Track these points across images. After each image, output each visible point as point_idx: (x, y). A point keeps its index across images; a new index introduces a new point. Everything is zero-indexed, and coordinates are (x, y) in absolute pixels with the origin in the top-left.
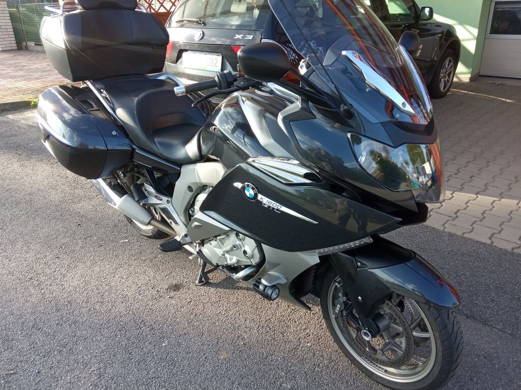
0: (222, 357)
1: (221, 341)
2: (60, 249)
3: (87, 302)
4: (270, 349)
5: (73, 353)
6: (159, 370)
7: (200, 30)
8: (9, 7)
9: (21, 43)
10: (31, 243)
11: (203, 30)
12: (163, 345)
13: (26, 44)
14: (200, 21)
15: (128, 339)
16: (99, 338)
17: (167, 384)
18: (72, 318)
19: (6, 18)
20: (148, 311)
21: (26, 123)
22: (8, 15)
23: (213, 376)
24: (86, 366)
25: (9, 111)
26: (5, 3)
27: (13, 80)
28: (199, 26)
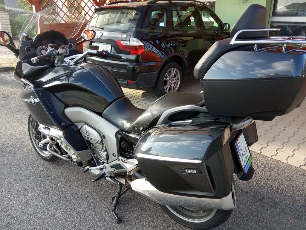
0: (86, 191)
1: (88, 184)
2: (17, 140)
3: (25, 165)
4: (111, 188)
5: (13, 186)
6: (54, 195)
7: (101, 32)
8: (9, 16)
9: (15, 36)
10: (2, 137)
11: (102, 31)
12: (59, 184)
13: (18, 36)
14: (101, 27)
15: (42, 182)
16: (27, 180)
17: (56, 201)
18: (16, 171)
19: (7, 22)
20: (55, 170)
21: (11, 78)
22: (9, 20)
23: (80, 198)
24: (19, 192)
25: (2, 72)
26: (8, 14)
27: (7, 56)
28: (100, 30)
